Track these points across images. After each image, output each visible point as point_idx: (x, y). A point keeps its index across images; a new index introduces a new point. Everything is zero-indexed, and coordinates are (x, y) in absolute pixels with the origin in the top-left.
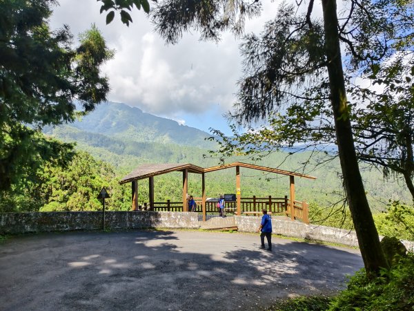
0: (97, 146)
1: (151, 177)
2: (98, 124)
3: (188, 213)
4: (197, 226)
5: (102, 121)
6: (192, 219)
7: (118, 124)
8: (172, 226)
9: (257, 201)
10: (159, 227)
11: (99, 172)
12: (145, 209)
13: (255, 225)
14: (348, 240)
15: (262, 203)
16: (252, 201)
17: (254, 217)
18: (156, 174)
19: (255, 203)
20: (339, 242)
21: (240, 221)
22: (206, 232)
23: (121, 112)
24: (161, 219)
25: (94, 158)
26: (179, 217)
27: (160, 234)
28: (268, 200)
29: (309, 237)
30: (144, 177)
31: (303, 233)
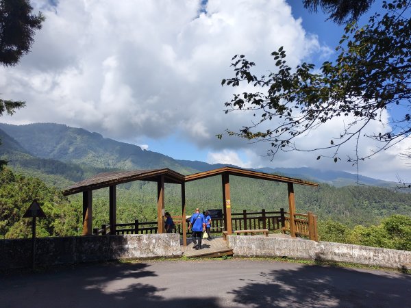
0: (52, 173)
1: (112, 185)
2: (54, 150)
3: (165, 235)
4: (179, 253)
5: (58, 147)
6: (173, 243)
7: (76, 149)
8: (145, 256)
9: (248, 216)
10: (124, 258)
11: (52, 200)
12: (104, 233)
13: (253, 246)
14: (366, 258)
15: (254, 218)
16: (242, 216)
17: (251, 237)
18: (121, 181)
19: (245, 219)
20: (355, 261)
21: (235, 242)
22: (191, 261)
23: (79, 138)
24: (129, 246)
25: (47, 186)
26: (154, 241)
27: (127, 269)
28: (261, 215)
29: (320, 257)
30: (102, 185)
31: (312, 253)
